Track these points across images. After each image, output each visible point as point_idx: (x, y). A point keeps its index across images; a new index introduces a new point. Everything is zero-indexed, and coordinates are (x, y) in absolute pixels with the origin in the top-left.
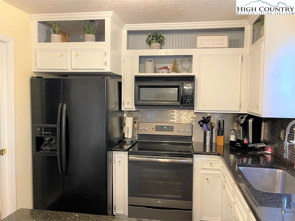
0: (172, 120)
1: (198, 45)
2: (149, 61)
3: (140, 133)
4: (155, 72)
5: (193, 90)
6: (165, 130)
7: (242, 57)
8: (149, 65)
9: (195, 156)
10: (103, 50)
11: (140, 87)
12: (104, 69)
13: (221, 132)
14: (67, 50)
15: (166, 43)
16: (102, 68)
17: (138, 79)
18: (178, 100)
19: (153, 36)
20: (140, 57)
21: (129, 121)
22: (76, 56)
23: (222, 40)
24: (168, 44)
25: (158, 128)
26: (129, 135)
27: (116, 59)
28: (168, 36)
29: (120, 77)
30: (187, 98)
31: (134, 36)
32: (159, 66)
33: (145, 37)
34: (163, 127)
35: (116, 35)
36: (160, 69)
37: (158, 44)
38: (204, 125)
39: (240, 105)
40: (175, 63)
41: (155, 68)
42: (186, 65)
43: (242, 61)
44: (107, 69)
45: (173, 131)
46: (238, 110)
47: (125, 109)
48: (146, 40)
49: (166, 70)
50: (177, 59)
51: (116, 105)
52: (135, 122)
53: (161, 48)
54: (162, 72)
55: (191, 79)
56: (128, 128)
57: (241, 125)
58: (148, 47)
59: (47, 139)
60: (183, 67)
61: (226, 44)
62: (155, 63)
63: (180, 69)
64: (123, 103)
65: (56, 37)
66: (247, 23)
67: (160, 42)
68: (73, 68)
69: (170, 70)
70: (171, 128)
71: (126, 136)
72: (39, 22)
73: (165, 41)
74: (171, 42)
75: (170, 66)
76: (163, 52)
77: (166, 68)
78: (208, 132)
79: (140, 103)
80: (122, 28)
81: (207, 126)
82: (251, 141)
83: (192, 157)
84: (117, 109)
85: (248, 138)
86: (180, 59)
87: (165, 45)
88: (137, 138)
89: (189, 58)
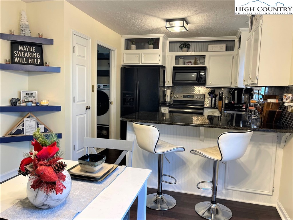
0: (193, 92)
1: (209, 50)
2: (181, 58)
3: (174, 99)
4: (184, 65)
5: (205, 75)
6: (189, 98)
7: (233, 56)
8: (181, 61)
9: (204, 109)
10: (158, 53)
11: (176, 73)
12: (158, 64)
13: (221, 99)
14: (140, 54)
15: (191, 48)
16: (157, 63)
17: (174, 68)
18: (197, 80)
19: (184, 44)
20: (176, 56)
21: (168, 93)
22: (144, 57)
23: (222, 47)
24: (192, 48)
25: (185, 97)
26: (168, 100)
27: (164, 57)
28: (192, 44)
29: (165, 67)
30: (201, 79)
31: (172, 44)
32: (186, 61)
33: (179, 44)
34: (188, 96)
35: (164, 43)
36: (187, 63)
37: (186, 49)
38: (211, 95)
39: (231, 83)
40: (196, 60)
41: (184, 62)
42: (202, 61)
43: (233, 59)
44: (160, 63)
45: (193, 98)
46: (230, 86)
47: (167, 85)
48: (180, 47)
49: (190, 63)
50: (197, 57)
51: (162, 83)
52: (172, 93)
53: (188, 52)
54: (188, 65)
55: (204, 69)
56: (168, 96)
57: (231, 94)
58: (180, 50)
59: (128, 99)
60: (200, 61)
61: (224, 49)
62: (184, 59)
63: (198, 63)
64: (166, 82)
65: (134, 46)
66: (236, 38)
67: (187, 48)
68: (142, 63)
69: (193, 63)
70: (192, 97)
71: (166, 101)
72: (125, 39)
73: (190, 47)
74: (194, 47)
75: (193, 61)
76: (189, 54)
77: (191, 62)
78: (213, 98)
79: (175, 81)
80: (167, 40)
81: (213, 95)
82: (236, 103)
83: (203, 110)
84: (162, 85)
85: (234, 101)
86: (199, 57)
87: (190, 49)
88: (172, 103)
89: (204, 57)
